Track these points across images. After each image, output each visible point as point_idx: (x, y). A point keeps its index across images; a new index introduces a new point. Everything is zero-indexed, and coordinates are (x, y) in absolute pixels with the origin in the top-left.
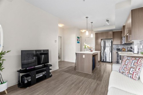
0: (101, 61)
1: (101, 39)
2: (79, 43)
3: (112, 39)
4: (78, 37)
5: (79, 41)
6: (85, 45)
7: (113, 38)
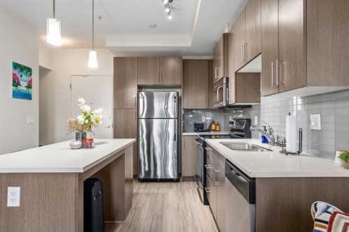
0: (136, 177)
1: (140, 88)
2: (28, 96)
3: (178, 87)
4: (16, 66)
5: (29, 86)
6: (87, 109)
7: (185, 85)
